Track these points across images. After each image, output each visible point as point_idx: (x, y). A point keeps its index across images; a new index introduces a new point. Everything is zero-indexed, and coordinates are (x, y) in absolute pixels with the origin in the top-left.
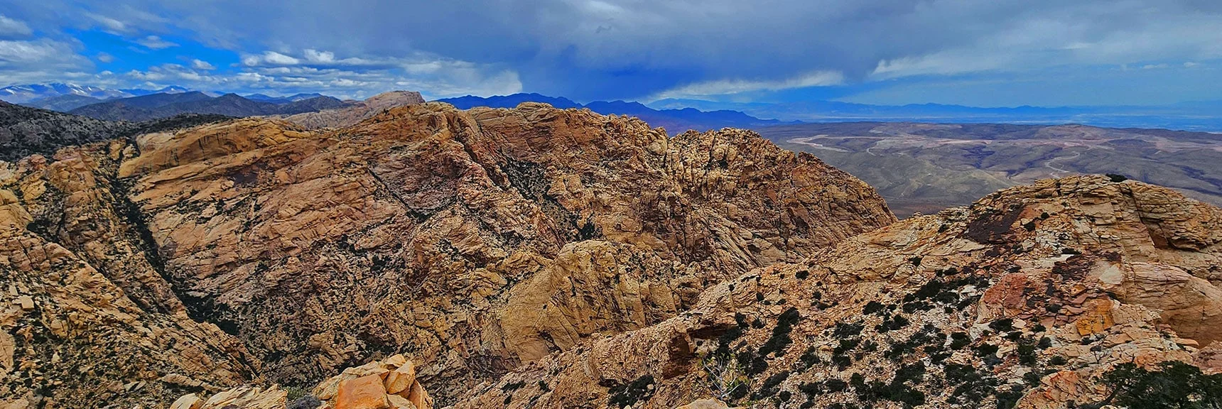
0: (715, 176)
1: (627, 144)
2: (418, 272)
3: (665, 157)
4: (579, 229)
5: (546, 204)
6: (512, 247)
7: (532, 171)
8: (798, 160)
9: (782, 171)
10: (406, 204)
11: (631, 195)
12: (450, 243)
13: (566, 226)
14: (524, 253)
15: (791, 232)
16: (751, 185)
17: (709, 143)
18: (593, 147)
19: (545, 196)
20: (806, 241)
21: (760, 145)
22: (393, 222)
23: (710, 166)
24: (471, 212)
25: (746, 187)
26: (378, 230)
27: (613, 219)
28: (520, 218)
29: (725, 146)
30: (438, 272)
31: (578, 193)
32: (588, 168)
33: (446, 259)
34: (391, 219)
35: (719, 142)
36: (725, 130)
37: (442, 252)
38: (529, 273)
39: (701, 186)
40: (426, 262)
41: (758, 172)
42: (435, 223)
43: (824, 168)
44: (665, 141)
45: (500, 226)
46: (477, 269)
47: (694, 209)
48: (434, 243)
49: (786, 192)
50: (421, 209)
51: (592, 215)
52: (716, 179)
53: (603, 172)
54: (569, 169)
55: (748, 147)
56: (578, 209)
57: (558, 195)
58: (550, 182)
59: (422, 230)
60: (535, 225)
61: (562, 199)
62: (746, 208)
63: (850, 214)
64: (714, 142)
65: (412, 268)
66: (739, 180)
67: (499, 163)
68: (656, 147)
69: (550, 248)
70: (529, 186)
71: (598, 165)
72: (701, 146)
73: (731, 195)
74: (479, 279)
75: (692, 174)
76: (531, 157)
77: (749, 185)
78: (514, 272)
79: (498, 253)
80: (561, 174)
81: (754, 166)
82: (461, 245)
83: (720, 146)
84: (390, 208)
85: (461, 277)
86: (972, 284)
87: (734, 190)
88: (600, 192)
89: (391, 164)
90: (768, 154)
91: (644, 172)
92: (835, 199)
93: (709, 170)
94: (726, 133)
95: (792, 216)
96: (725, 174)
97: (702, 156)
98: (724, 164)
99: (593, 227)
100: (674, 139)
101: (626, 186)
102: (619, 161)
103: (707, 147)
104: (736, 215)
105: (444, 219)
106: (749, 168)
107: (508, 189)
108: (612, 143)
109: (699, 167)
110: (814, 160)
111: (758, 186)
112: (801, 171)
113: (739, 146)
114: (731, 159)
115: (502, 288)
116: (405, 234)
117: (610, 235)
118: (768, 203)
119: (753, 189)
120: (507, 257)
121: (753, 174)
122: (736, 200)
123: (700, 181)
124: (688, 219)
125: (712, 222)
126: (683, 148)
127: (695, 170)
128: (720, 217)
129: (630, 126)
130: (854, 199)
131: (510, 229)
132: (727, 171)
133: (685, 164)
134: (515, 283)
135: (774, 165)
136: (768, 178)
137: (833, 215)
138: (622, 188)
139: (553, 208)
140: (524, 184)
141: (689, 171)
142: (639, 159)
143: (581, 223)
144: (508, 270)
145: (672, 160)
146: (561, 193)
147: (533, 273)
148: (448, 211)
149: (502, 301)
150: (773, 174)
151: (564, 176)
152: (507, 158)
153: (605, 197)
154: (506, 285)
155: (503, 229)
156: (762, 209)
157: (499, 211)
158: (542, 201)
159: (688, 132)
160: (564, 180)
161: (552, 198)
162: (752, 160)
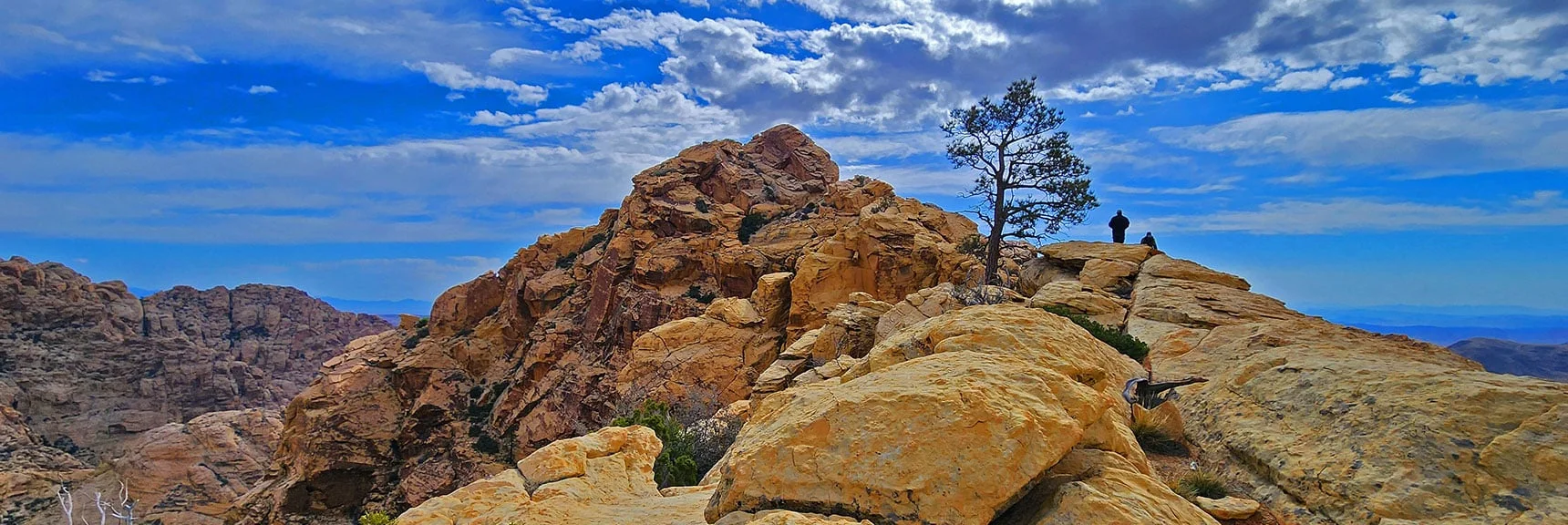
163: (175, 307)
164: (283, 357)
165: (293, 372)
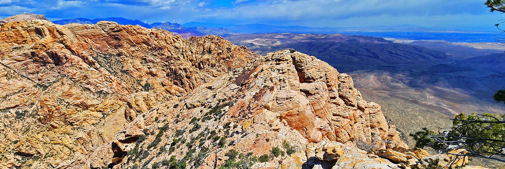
0: (206, 58)
1: (163, 43)
2: (46, 117)
3: (182, 49)
4: (142, 86)
5: (122, 75)
6: (103, 98)
7: (112, 58)
8: (240, 49)
9: (233, 54)
10: (32, 81)
11: (166, 68)
12: (63, 100)
13: (135, 85)
14: (109, 101)
16: (222, 61)
17: (202, 43)
18: (144, 45)
19: (121, 71)
21: (224, 43)
22: (25, 91)
23: (203, 53)
24: (74, 82)
25: (219, 62)
26: (16, 96)
27: (159, 80)
28: (104, 83)
29: (209, 44)
30: (59, 115)
31: (139, 69)
32: (143, 56)
33: (63, 108)
34: (22, 90)
35: (207, 42)
36: (209, 36)
37: (59, 105)
38: (114, 110)
39: (200, 62)
40: (49, 111)
41: (224, 55)
42: (52, 90)
43: (250, 52)
44: (181, 42)
45: (94, 88)
46: (84, 111)
47: (197, 73)
48: (53, 100)
49: (236, 64)
50: (43, 82)
51: (148, 79)
52: (206, 59)
53: (151, 58)
54: (133, 57)
55: (219, 44)
56: (141, 76)
57: (128, 70)
58: (123, 64)
59: (44, 94)
60: (114, 86)
61: (131, 72)
62: (220, 71)
64: (204, 42)
65: (42, 115)
66: (216, 59)
67: (91, 55)
68: (177, 45)
69: (124, 97)
70: (112, 67)
71: (148, 54)
72: (198, 44)
73: (213, 66)
74: (86, 116)
75: (196, 57)
76: (110, 51)
77: (220, 61)
78: (105, 110)
79: (95, 102)
80: (129, 60)
81: (222, 53)
82: (70, 100)
83: (207, 43)
84: (20, 84)
85: (74, 116)
86: (228, 105)
87: (214, 64)
88: (151, 68)
89: (15, 58)
90: (228, 47)
91: (171, 57)
93: (203, 55)
94: (209, 38)
96: (210, 56)
97: (199, 48)
98: (210, 52)
99: (150, 85)
100: (186, 41)
101: (163, 64)
102: (158, 52)
104: (216, 75)
105: (57, 87)
106: (220, 53)
107: (98, 69)
108: (154, 42)
109: (199, 54)
110: (247, 49)
111: (225, 61)
112: (241, 54)
113: (215, 44)
114: (212, 50)
115: (101, 119)
116: (35, 97)
117: (158, 87)
118: (229, 68)
119: (222, 63)
120: (100, 103)
121: (222, 56)
122: (216, 68)
123: (199, 60)
124: (193, 78)
125: (206, 78)
126: (190, 45)
127: (197, 55)
128: (209, 76)
129: (163, 34)
131: (100, 89)
132: (211, 55)
133: (192, 52)
134: (107, 115)
135: (231, 52)
136: (228, 57)
138: (162, 65)
139: (126, 77)
140: (108, 65)
141: (194, 56)
142: (168, 51)
143: (143, 83)
144: (102, 110)
145: (186, 51)
146: (130, 69)
147: (116, 110)
148: (59, 83)
149: (101, 125)
150: (230, 56)
151: (131, 60)
152: (96, 52)
153: (154, 70)
154: (103, 117)
155: (96, 90)
157: (91, 80)
158: (120, 74)
159: (192, 37)
160: (131, 63)
161: (126, 72)
162: (221, 50)
163: (191, 43)
164: (213, 61)
165: (216, 67)
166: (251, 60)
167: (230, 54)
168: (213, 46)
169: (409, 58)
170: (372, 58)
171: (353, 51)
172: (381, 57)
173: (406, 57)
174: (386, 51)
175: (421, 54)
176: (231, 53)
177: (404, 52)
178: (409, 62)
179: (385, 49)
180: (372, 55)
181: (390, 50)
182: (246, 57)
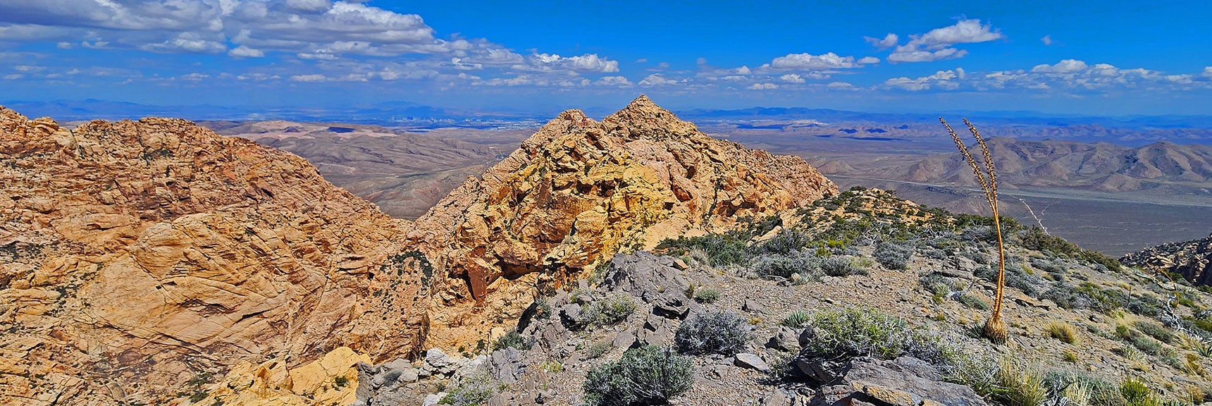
6: (32, 258)
15: (259, 201)
16: (206, 168)
17: (133, 133)
20: (275, 205)
23: (149, 156)
25: (202, 170)
29: (159, 135)
35: (148, 131)
38: (87, 275)
41: (210, 156)
44: (70, 134)
49: (242, 171)
55: (189, 134)
63: (299, 179)
64: (139, 132)
68: (62, 140)
72: (122, 136)
81: (203, 151)
83: (151, 135)
87: (191, 175)
90: (212, 139)
92: (284, 170)
94: (151, 123)
95: (256, 188)
96: (174, 161)
97: (131, 146)
98: (166, 152)
100: (79, 130)
103: (132, 137)
106: (199, 154)
109: (136, 158)
110: (252, 142)
111: (214, 169)
114: (173, 147)
115: (58, 299)
118: (228, 182)
119: (209, 172)
121: (205, 158)
130: (299, 168)
132: (175, 158)
133: (115, 156)
135: (221, 149)
136: (221, 160)
137: (286, 183)
144: (52, 280)
147: (94, 273)
150: (225, 156)
154: (63, 295)
156: (224, 188)
162: (199, 146)
166: (271, 161)
167: (223, 152)
168: (174, 139)
169: (443, 159)
170: (381, 164)
171: (335, 154)
172: (397, 161)
173: (436, 157)
174: (400, 149)
175: (456, 150)
176: (225, 150)
177: (432, 150)
178: (445, 165)
179: (395, 147)
180: (377, 158)
181: (405, 147)
182: (258, 157)
